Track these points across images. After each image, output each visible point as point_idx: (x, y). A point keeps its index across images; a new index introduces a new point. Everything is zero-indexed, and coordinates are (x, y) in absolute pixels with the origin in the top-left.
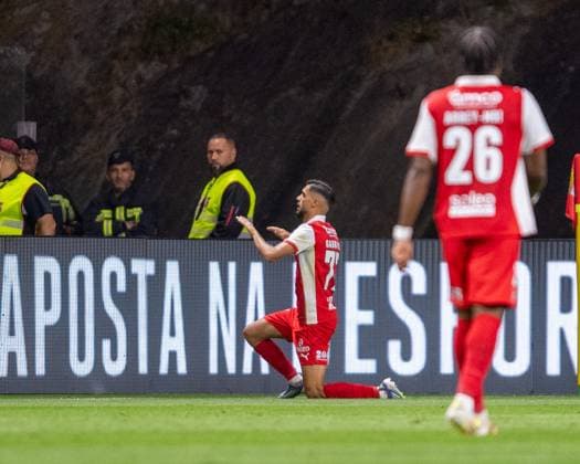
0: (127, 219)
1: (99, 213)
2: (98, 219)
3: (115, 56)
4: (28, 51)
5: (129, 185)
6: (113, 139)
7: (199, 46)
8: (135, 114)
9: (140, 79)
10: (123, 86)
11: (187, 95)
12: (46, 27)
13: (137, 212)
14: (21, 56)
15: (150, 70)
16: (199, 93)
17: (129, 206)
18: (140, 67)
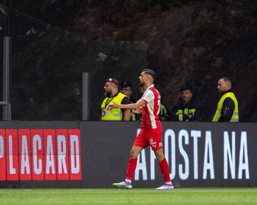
0: (189, 114)
1: (177, 111)
2: (177, 114)
3: (184, 45)
4: (147, 43)
5: (190, 99)
6: (183, 80)
7: (219, 41)
8: (192, 69)
9: (194, 55)
10: (188, 58)
11: (214, 61)
12: (155, 33)
13: (193, 111)
14: (144, 45)
15: (199, 51)
16: (219, 61)
17: (190, 108)
18: (195, 50)
